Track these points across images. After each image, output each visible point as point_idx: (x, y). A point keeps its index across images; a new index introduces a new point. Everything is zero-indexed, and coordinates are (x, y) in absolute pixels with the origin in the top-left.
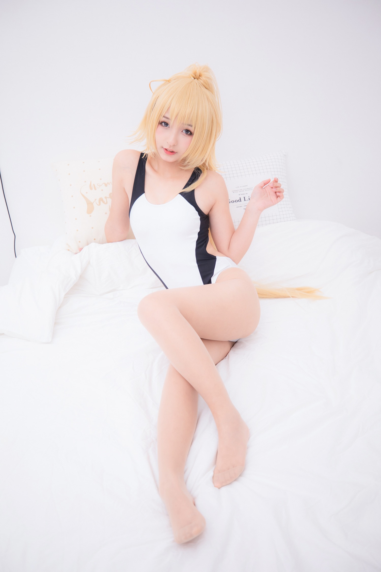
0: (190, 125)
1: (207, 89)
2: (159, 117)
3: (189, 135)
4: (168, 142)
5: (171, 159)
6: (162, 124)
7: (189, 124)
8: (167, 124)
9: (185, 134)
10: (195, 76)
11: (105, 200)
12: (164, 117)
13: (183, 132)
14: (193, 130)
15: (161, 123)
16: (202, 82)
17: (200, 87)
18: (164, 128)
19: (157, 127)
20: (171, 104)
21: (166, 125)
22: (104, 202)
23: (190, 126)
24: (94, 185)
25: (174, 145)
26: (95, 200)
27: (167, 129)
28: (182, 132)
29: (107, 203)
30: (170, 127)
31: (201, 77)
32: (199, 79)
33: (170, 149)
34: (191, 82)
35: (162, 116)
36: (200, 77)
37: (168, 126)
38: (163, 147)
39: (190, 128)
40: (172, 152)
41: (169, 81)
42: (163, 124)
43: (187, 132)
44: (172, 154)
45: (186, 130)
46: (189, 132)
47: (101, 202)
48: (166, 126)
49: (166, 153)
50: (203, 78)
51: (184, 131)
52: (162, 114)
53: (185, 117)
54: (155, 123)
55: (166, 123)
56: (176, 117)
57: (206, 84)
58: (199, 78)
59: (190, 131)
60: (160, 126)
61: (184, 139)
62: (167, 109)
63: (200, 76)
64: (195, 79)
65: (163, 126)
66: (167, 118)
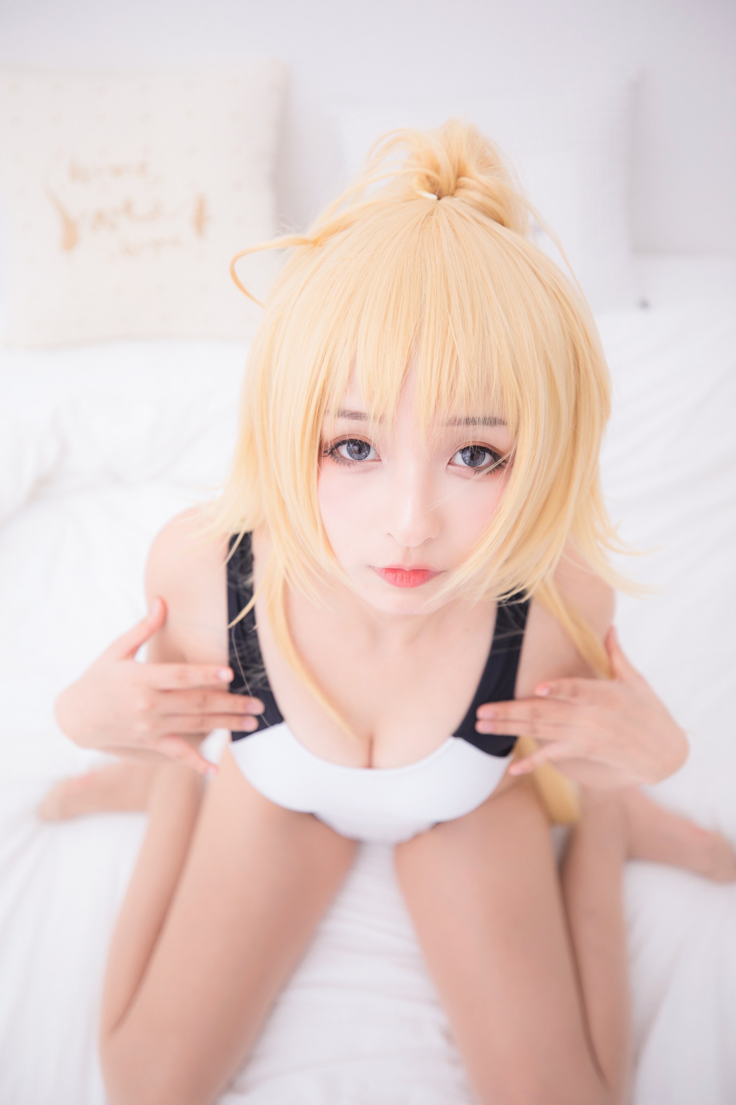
4: (389, 534)
6: (338, 452)
9: (467, 470)
12: (340, 414)
13: (453, 464)
14: (507, 440)
15: (331, 450)
16: (477, 196)
18: (353, 469)
21: (361, 450)
27: (367, 470)
28: (450, 467)
30: (381, 455)
31: (464, 176)
32: (461, 193)
34: (430, 217)
35: (325, 416)
36: (464, 180)
37: (371, 455)
38: (369, 563)
40: (424, 573)
42: (344, 450)
43: (472, 457)
44: (420, 578)
45: (466, 448)
46: (484, 457)
48: (361, 459)
49: (390, 582)
51: (459, 459)
55: (357, 442)
58: (459, 185)
59: (488, 451)
60: (328, 462)
61: (466, 497)
63: (459, 175)
64: (438, 195)
65: (349, 464)
66: (356, 416)
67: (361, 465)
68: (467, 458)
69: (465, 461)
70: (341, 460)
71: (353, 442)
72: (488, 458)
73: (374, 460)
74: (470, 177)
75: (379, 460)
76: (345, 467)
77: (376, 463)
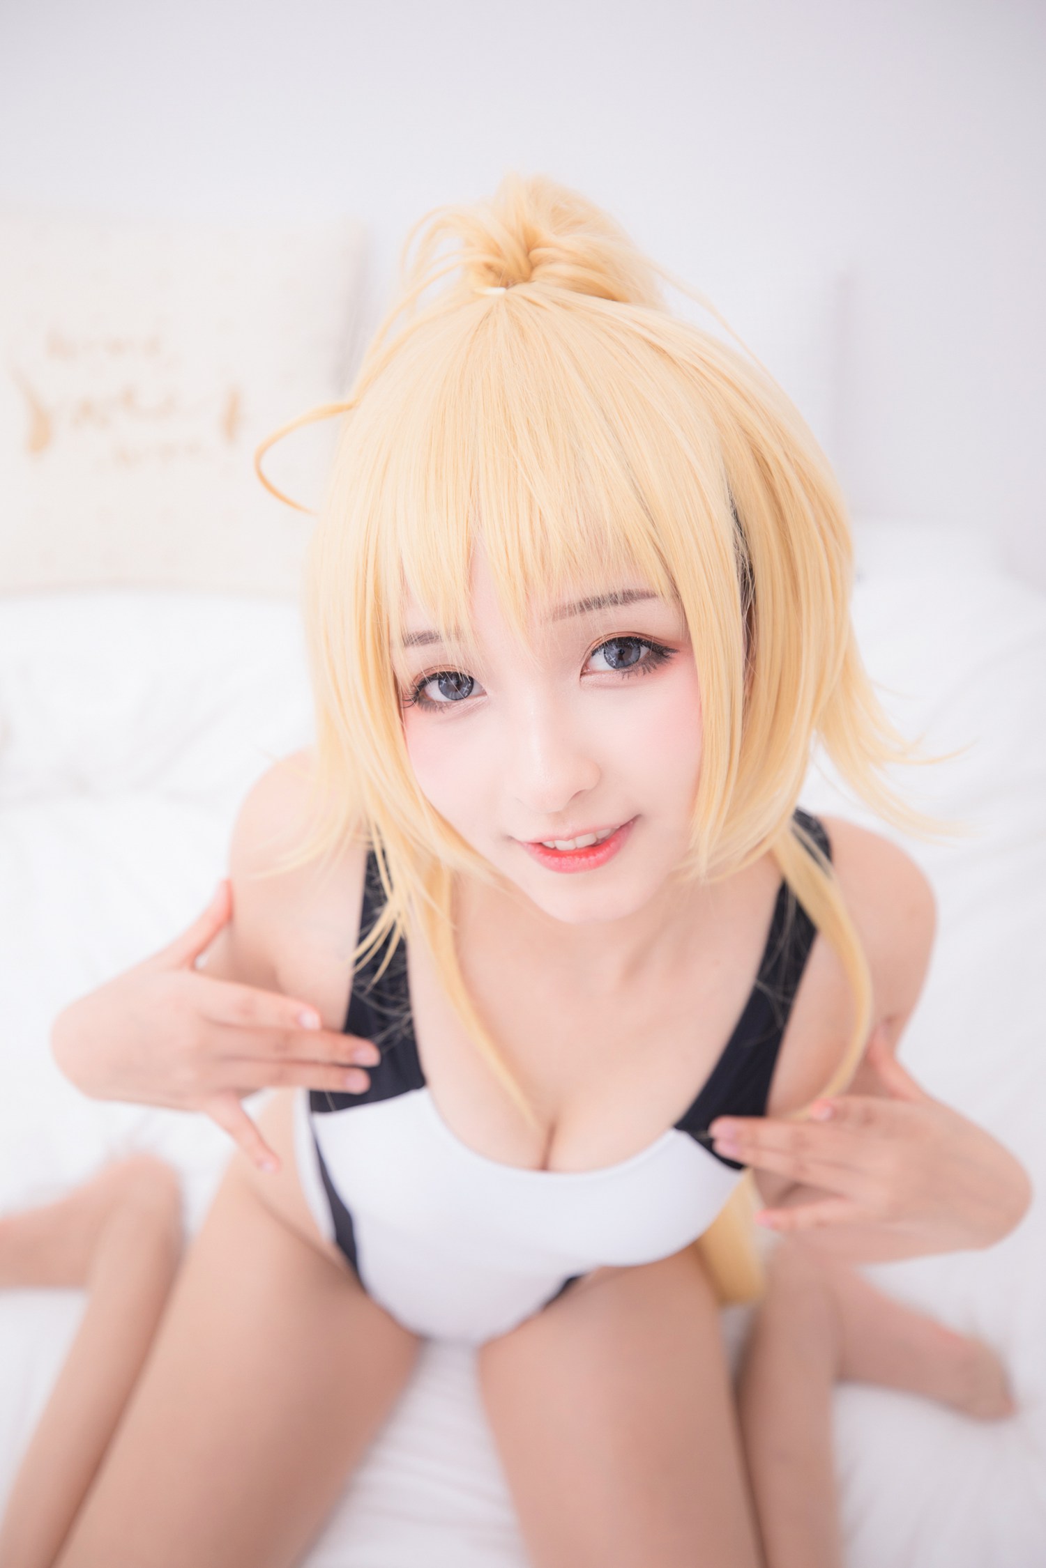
6: (425, 695)
8: (457, 683)
9: (616, 676)
12: (408, 641)
13: (594, 672)
15: (416, 697)
16: (562, 270)
18: (449, 713)
19: (405, 738)
21: (457, 686)
23: (616, 602)
27: (470, 712)
28: (585, 678)
30: (489, 689)
33: (567, 831)
37: (475, 691)
40: (603, 843)
43: (618, 655)
44: (600, 855)
45: (607, 645)
46: (639, 652)
48: (461, 699)
49: (557, 871)
51: (600, 662)
55: (451, 676)
59: (643, 642)
60: (415, 714)
63: (529, 247)
64: (509, 284)
65: (441, 708)
67: (461, 704)
68: (613, 659)
69: (611, 664)
70: (430, 704)
71: (443, 675)
72: (643, 651)
73: (480, 696)
74: (545, 246)
75: (484, 693)
76: (439, 715)
77: (479, 699)
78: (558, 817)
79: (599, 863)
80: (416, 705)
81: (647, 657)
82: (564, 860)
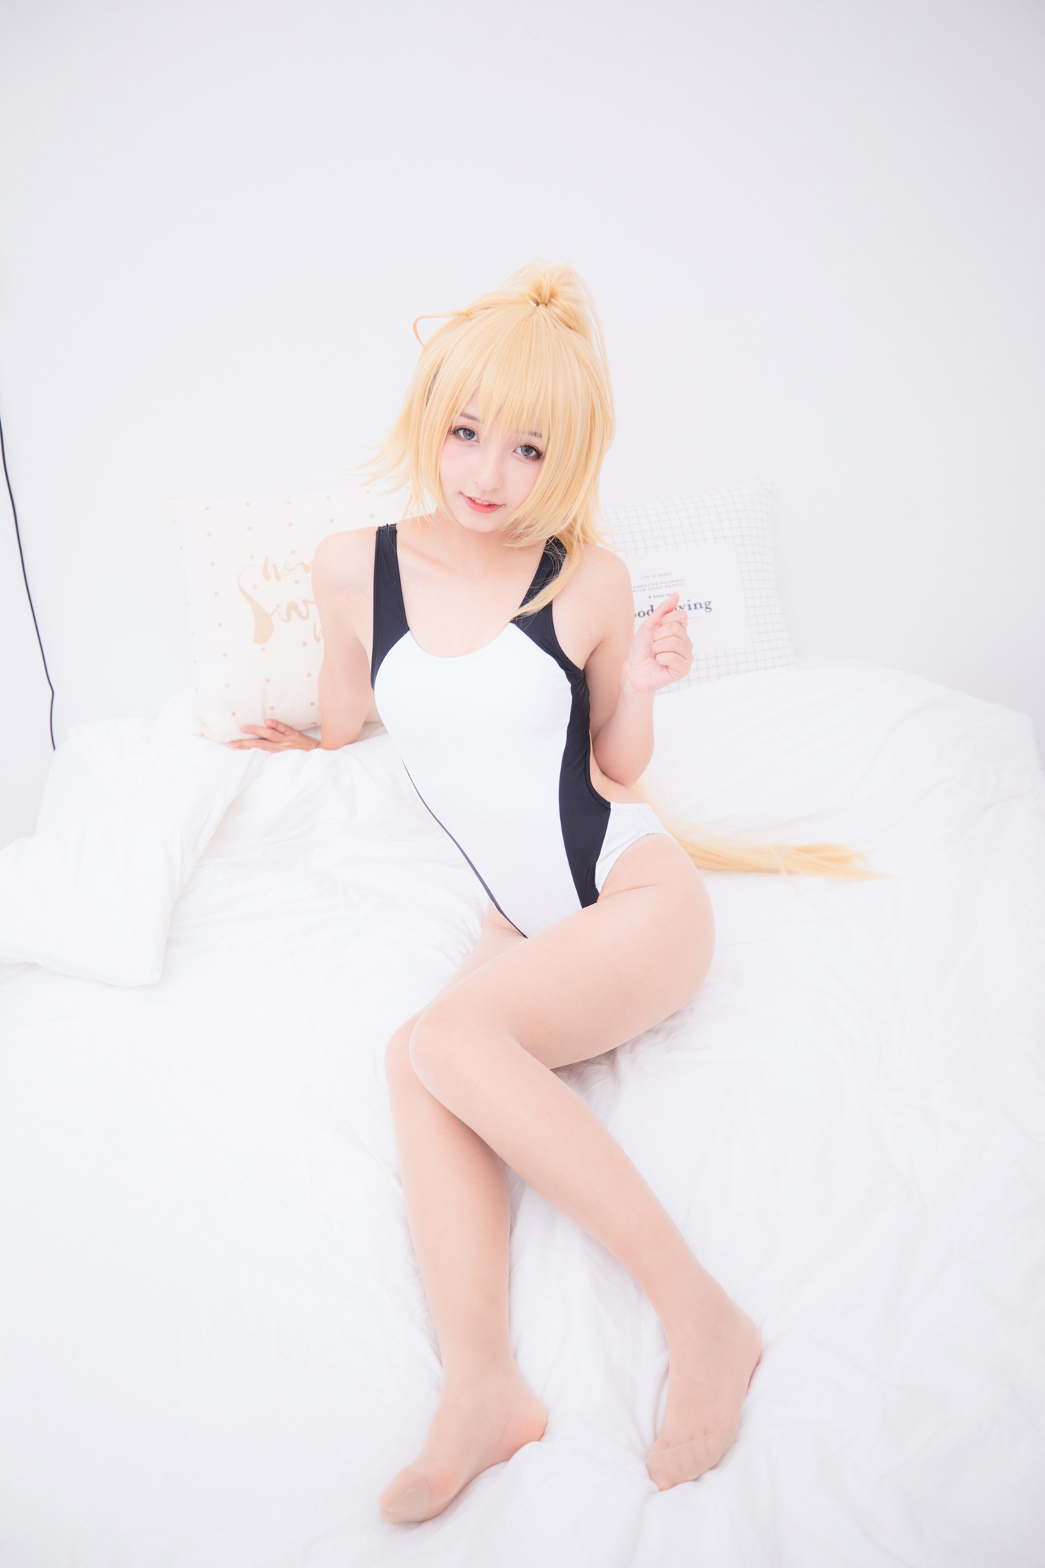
0: (535, 434)
1: (574, 329)
2: (450, 417)
3: (533, 460)
4: (475, 479)
5: (487, 523)
6: (458, 433)
7: (534, 431)
8: (470, 433)
9: (523, 458)
10: (539, 300)
11: (302, 608)
12: (463, 415)
13: (516, 452)
14: (545, 446)
15: (455, 432)
16: (557, 311)
17: (555, 326)
18: (464, 443)
19: (445, 443)
20: (481, 380)
21: (469, 435)
22: (299, 613)
24: (275, 566)
25: (495, 490)
26: (278, 606)
27: (471, 446)
28: (514, 453)
29: (308, 615)
30: (481, 441)
31: (554, 298)
32: (549, 305)
33: (483, 499)
34: (531, 315)
35: (457, 412)
36: (553, 300)
37: (475, 438)
38: (461, 493)
39: (536, 442)
40: (491, 506)
41: (467, 315)
42: (461, 433)
43: (526, 451)
44: (489, 509)
45: (526, 446)
46: (533, 452)
47: (293, 613)
48: (469, 439)
49: (472, 508)
50: (560, 301)
51: (519, 450)
52: (456, 407)
53: (522, 412)
54: (440, 429)
55: (469, 430)
56: (497, 416)
57: (571, 318)
58: (550, 301)
59: (535, 450)
60: (452, 439)
61: (520, 469)
62: (469, 396)
63: (552, 295)
64: (538, 304)
65: (462, 440)
66: (473, 418)
67: (469, 442)
69: (523, 452)
70: (459, 437)
71: (465, 430)
72: (534, 453)
73: (476, 441)
74: (556, 300)
75: (478, 442)
76: (461, 442)
77: (476, 443)
78: (484, 492)
79: (487, 512)
80: (453, 436)
81: (533, 457)
82: (476, 506)
